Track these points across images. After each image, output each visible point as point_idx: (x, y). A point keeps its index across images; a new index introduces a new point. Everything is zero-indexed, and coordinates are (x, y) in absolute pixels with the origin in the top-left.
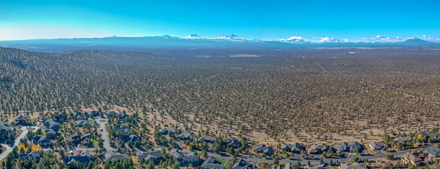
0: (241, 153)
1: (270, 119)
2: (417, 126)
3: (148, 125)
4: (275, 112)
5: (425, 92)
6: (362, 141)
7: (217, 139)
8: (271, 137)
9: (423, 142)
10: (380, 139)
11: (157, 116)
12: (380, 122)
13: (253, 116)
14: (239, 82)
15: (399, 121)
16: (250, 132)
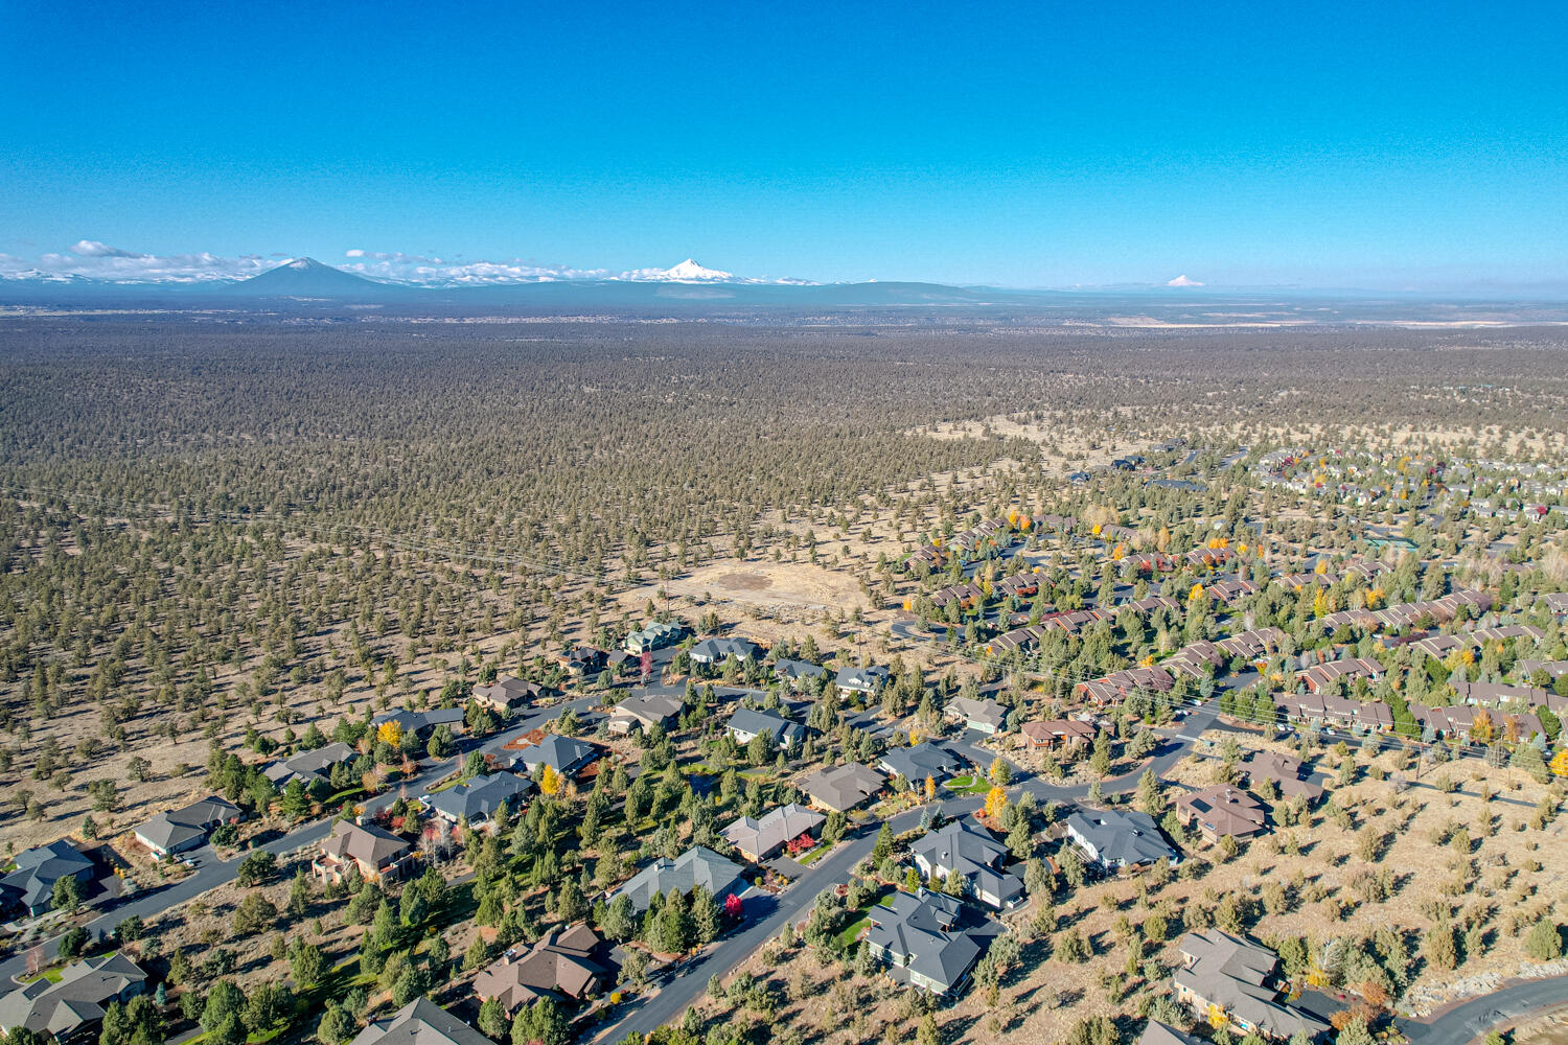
2: (372, 687)
5: (392, 524)
6: (91, 829)
9: (405, 757)
10: (196, 790)
12: (181, 698)
15: (281, 677)
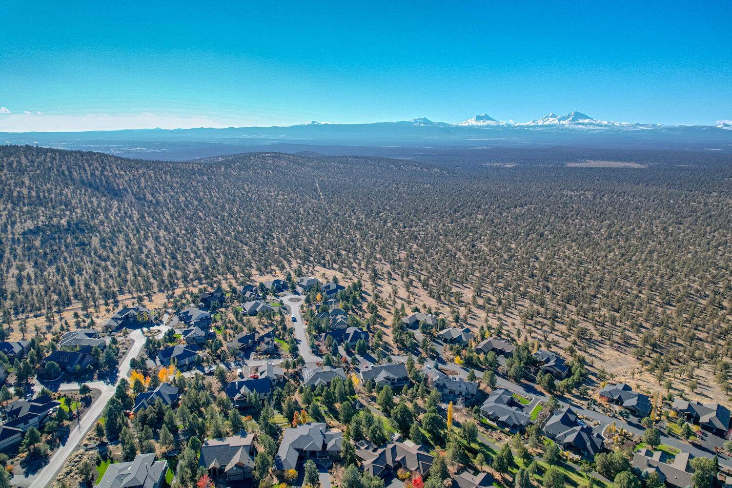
0: (570, 392)
1: (654, 325)
3: (381, 306)
4: (671, 311)
7: (518, 350)
8: (651, 371)
11: (398, 290)
13: (610, 310)
14: (582, 225)
16: (597, 347)
